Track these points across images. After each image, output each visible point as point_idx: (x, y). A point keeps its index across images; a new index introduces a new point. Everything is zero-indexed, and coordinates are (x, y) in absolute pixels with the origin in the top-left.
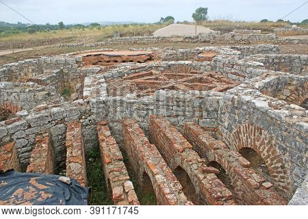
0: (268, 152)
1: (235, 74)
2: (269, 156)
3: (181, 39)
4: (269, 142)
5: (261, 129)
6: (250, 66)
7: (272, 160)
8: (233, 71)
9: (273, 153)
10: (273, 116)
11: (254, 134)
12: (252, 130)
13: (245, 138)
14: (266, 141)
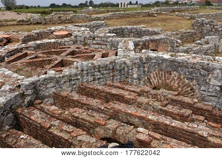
0: (178, 84)
1: (97, 44)
2: (179, 86)
3: (15, 23)
4: (179, 78)
5: (170, 72)
6: (109, 37)
7: (182, 88)
8: (94, 42)
9: (183, 84)
10: (180, 61)
11: (165, 76)
12: (162, 74)
13: (156, 80)
14: (176, 78)
